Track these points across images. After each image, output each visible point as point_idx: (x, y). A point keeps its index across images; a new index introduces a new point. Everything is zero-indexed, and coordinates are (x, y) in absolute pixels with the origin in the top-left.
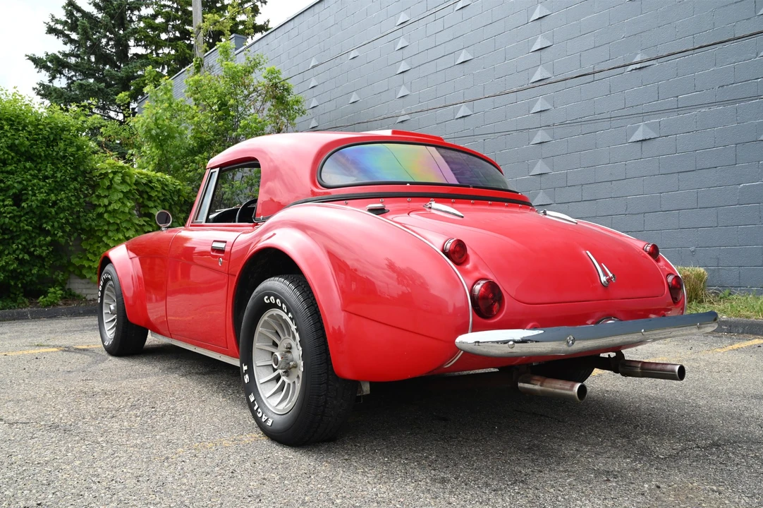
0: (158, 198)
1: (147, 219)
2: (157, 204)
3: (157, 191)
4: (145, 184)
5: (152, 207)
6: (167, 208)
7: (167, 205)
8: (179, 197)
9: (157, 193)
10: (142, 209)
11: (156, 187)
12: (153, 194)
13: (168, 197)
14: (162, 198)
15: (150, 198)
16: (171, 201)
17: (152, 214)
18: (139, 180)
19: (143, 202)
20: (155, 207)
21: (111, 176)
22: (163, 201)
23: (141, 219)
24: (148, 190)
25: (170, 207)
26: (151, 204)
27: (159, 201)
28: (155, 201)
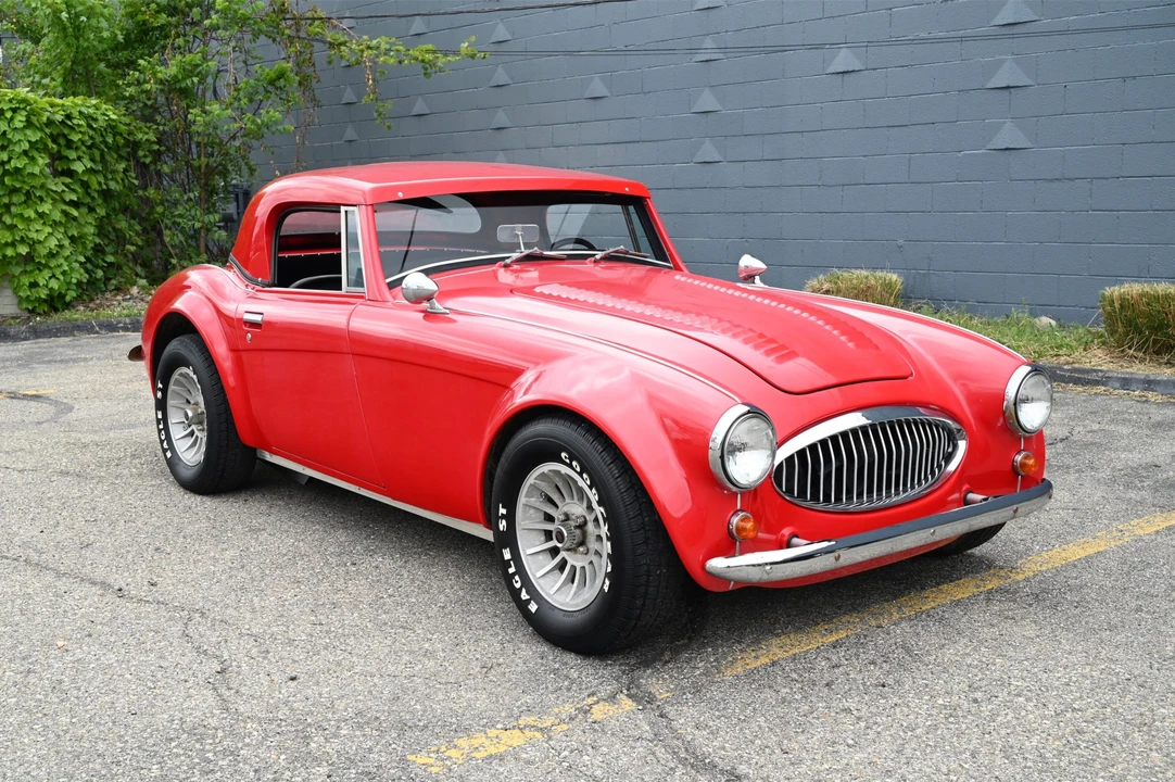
0: (83, 142)
1: (68, 180)
2: (81, 154)
3: (80, 132)
4: (62, 122)
5: (74, 160)
6: (98, 158)
7: (97, 154)
8: (114, 136)
9: (80, 136)
10: (57, 162)
11: (79, 125)
12: (75, 137)
13: (98, 139)
14: (89, 143)
15: (69, 144)
16: (103, 146)
17: (74, 171)
18: (52, 117)
19: (59, 152)
20: (79, 158)
21: (9, 115)
22: (89, 148)
23: (57, 180)
24: (66, 131)
25: (102, 155)
26: (72, 155)
27: (84, 148)
28: (77, 149)
